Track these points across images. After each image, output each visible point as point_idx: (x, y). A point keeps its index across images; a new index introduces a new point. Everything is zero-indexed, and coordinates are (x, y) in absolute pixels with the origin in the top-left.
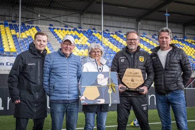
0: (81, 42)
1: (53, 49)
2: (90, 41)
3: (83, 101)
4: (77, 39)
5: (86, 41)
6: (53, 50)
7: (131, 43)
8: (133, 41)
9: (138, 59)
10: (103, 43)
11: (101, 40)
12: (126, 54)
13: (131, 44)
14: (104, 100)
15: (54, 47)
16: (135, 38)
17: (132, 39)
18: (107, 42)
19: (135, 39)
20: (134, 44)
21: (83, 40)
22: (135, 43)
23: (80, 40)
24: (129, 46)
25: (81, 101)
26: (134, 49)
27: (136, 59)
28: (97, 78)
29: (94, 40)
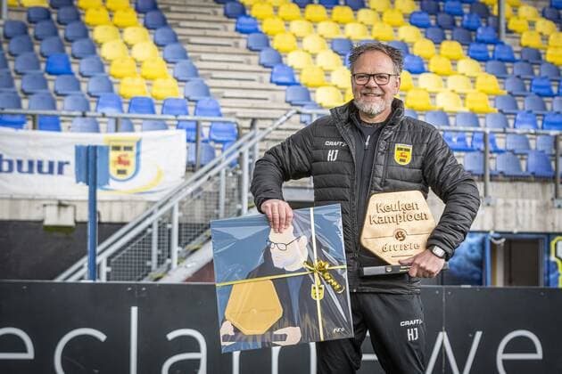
0: (370, 29)
1: (195, 72)
2: (425, 16)
3: (228, 344)
4: (348, 10)
5: (400, 19)
6: (196, 75)
7: (369, 91)
8: (373, 83)
9: (389, 153)
10: (509, 32)
11: (495, 12)
12: (346, 131)
13: (366, 91)
14: (298, 329)
15: (204, 56)
16: (380, 70)
17: (370, 76)
18: (532, 24)
19: (380, 76)
20: (379, 92)
21: (381, 15)
22: (383, 90)
23: (362, 12)
24: (361, 101)
25: (223, 344)
26: (379, 113)
27: (382, 153)
28: (268, 240)
29: (452, 14)
